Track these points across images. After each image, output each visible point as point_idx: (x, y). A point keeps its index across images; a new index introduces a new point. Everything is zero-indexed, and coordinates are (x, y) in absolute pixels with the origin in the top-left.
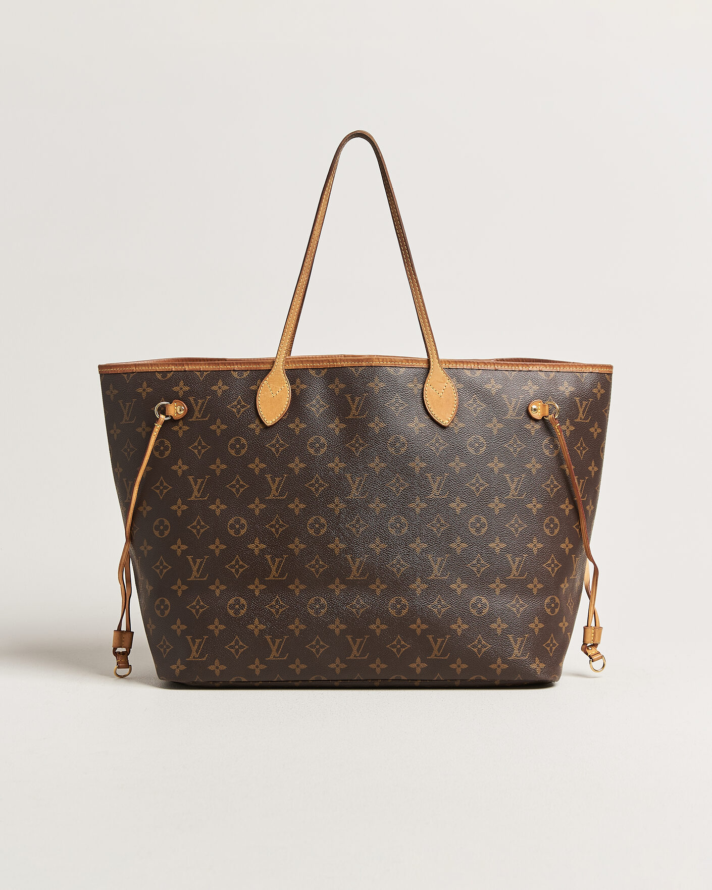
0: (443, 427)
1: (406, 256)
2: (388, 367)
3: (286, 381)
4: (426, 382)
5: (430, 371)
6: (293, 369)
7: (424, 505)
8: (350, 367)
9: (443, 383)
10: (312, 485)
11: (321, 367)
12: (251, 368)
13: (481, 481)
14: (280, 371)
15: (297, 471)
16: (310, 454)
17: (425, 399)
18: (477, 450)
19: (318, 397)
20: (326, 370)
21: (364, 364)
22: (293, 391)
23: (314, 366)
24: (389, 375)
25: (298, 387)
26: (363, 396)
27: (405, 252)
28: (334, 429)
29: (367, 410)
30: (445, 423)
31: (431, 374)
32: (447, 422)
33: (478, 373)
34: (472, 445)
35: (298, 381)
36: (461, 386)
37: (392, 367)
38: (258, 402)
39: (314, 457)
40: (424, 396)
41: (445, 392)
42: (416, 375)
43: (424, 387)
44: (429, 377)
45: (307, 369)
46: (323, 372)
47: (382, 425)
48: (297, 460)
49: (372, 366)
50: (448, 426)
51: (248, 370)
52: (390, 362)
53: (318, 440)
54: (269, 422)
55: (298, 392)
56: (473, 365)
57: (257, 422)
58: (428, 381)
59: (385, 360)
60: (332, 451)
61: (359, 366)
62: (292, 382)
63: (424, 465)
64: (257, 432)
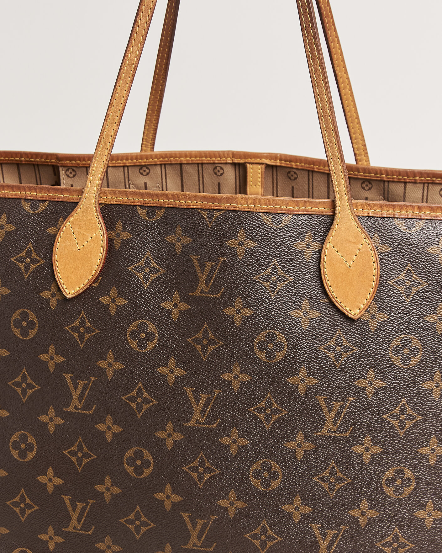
0: (351, 320)
1: (306, 18)
2: (263, 213)
3: (99, 225)
4: (327, 241)
5: (335, 223)
6: (113, 204)
7: (310, 446)
8: (201, 209)
9: (356, 243)
10: (133, 399)
11: (155, 205)
12: (51, 197)
13: (410, 412)
14: (91, 208)
15: (110, 373)
16: (131, 349)
17: (322, 269)
18: (405, 360)
19: (148, 254)
20: (163, 210)
21: (223, 206)
22: (110, 242)
23: (145, 202)
24: (263, 227)
25: (118, 235)
26: (219, 261)
27: (305, 11)
28: (170, 311)
29: (224, 285)
30: (354, 312)
31: (335, 226)
32: (358, 311)
33: (419, 225)
34: (397, 351)
35: (119, 225)
36: (386, 249)
37: (269, 213)
38: (56, 257)
39: (136, 353)
40: (321, 265)
41: (357, 259)
42: (311, 227)
43: (322, 248)
44: (333, 232)
45: (136, 206)
46: (159, 214)
47: (248, 312)
48: (110, 356)
49: (235, 211)
50: (359, 318)
51: (46, 201)
52: (266, 204)
53: (143, 327)
54: (70, 292)
55: (117, 244)
56: (410, 212)
57: (53, 288)
58: (330, 238)
59: (257, 201)
60: (166, 346)
61: (214, 210)
62: (109, 226)
63: (313, 381)
64: (53, 304)
